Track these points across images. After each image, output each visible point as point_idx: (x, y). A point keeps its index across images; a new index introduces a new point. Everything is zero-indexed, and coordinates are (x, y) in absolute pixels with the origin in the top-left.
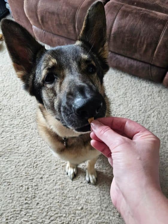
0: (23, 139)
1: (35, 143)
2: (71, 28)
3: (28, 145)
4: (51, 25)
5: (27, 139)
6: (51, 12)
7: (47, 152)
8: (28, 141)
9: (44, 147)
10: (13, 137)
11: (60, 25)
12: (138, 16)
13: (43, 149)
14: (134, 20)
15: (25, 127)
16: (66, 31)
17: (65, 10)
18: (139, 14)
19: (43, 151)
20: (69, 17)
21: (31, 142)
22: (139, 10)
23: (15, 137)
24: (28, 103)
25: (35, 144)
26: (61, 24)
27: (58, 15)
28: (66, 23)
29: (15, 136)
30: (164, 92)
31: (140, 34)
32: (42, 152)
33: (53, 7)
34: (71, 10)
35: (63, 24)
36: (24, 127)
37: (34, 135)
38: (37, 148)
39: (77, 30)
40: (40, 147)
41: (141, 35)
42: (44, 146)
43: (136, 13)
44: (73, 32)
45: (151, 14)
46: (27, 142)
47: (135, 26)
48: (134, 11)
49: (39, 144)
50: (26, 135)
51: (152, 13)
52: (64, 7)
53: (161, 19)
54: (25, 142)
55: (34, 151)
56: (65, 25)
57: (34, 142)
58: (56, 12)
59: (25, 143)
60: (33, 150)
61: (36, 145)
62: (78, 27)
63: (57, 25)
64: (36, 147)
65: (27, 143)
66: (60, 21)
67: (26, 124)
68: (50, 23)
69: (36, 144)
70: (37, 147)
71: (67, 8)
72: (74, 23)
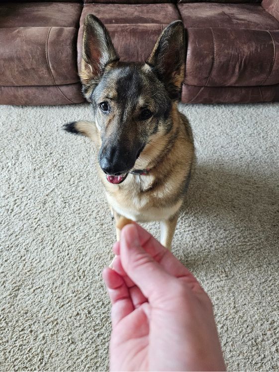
0: (41, 247)
1: (63, 242)
2: (43, 71)
3: (54, 251)
4: (10, 76)
5: (47, 244)
6: (7, 58)
7: (87, 247)
8: (51, 246)
9: (81, 242)
10: (23, 252)
11: (25, 72)
12: (126, 33)
13: (80, 245)
14: (125, 39)
15: (36, 229)
16: (36, 76)
17: (28, 50)
18: (127, 32)
19: (82, 248)
20: (37, 57)
21: (56, 245)
22: (123, 27)
23: (27, 249)
24: (21, 192)
25: (64, 245)
26: (27, 70)
27: (19, 59)
28: (34, 66)
29: (25, 249)
30: (187, 111)
31: (137, 53)
32: (79, 250)
33: (7, 51)
34: (37, 48)
35: (30, 69)
36: (34, 228)
37: (55, 233)
38: (70, 249)
39: (52, 71)
40: (73, 246)
41: (140, 53)
42: (79, 241)
43: (122, 31)
44: (47, 76)
45: (140, 28)
46: (50, 248)
47: (129, 46)
48: (119, 29)
49: (70, 241)
50: (43, 239)
51: (140, 26)
52: (25, 48)
53: (154, 29)
54: (47, 249)
55: (68, 255)
56: (33, 69)
57: (61, 242)
58: (15, 56)
59: (47, 251)
60: (66, 254)
61: (67, 246)
62: (53, 67)
63: (20, 73)
64: (68, 248)
65: (52, 249)
66: (24, 66)
67: (34, 224)
68: (8, 73)
69: (66, 244)
70: (70, 247)
71: (30, 47)
72: (46, 63)
